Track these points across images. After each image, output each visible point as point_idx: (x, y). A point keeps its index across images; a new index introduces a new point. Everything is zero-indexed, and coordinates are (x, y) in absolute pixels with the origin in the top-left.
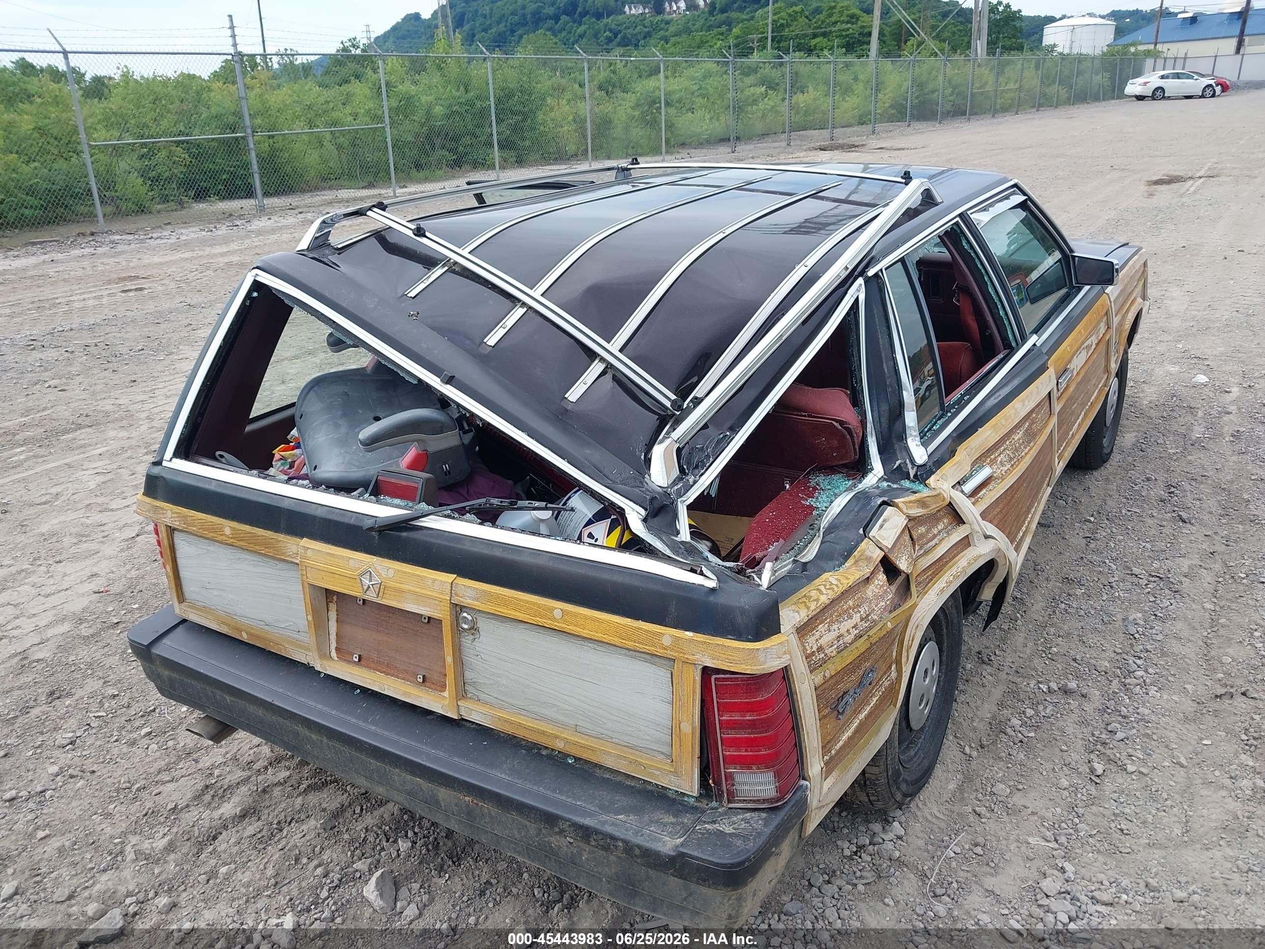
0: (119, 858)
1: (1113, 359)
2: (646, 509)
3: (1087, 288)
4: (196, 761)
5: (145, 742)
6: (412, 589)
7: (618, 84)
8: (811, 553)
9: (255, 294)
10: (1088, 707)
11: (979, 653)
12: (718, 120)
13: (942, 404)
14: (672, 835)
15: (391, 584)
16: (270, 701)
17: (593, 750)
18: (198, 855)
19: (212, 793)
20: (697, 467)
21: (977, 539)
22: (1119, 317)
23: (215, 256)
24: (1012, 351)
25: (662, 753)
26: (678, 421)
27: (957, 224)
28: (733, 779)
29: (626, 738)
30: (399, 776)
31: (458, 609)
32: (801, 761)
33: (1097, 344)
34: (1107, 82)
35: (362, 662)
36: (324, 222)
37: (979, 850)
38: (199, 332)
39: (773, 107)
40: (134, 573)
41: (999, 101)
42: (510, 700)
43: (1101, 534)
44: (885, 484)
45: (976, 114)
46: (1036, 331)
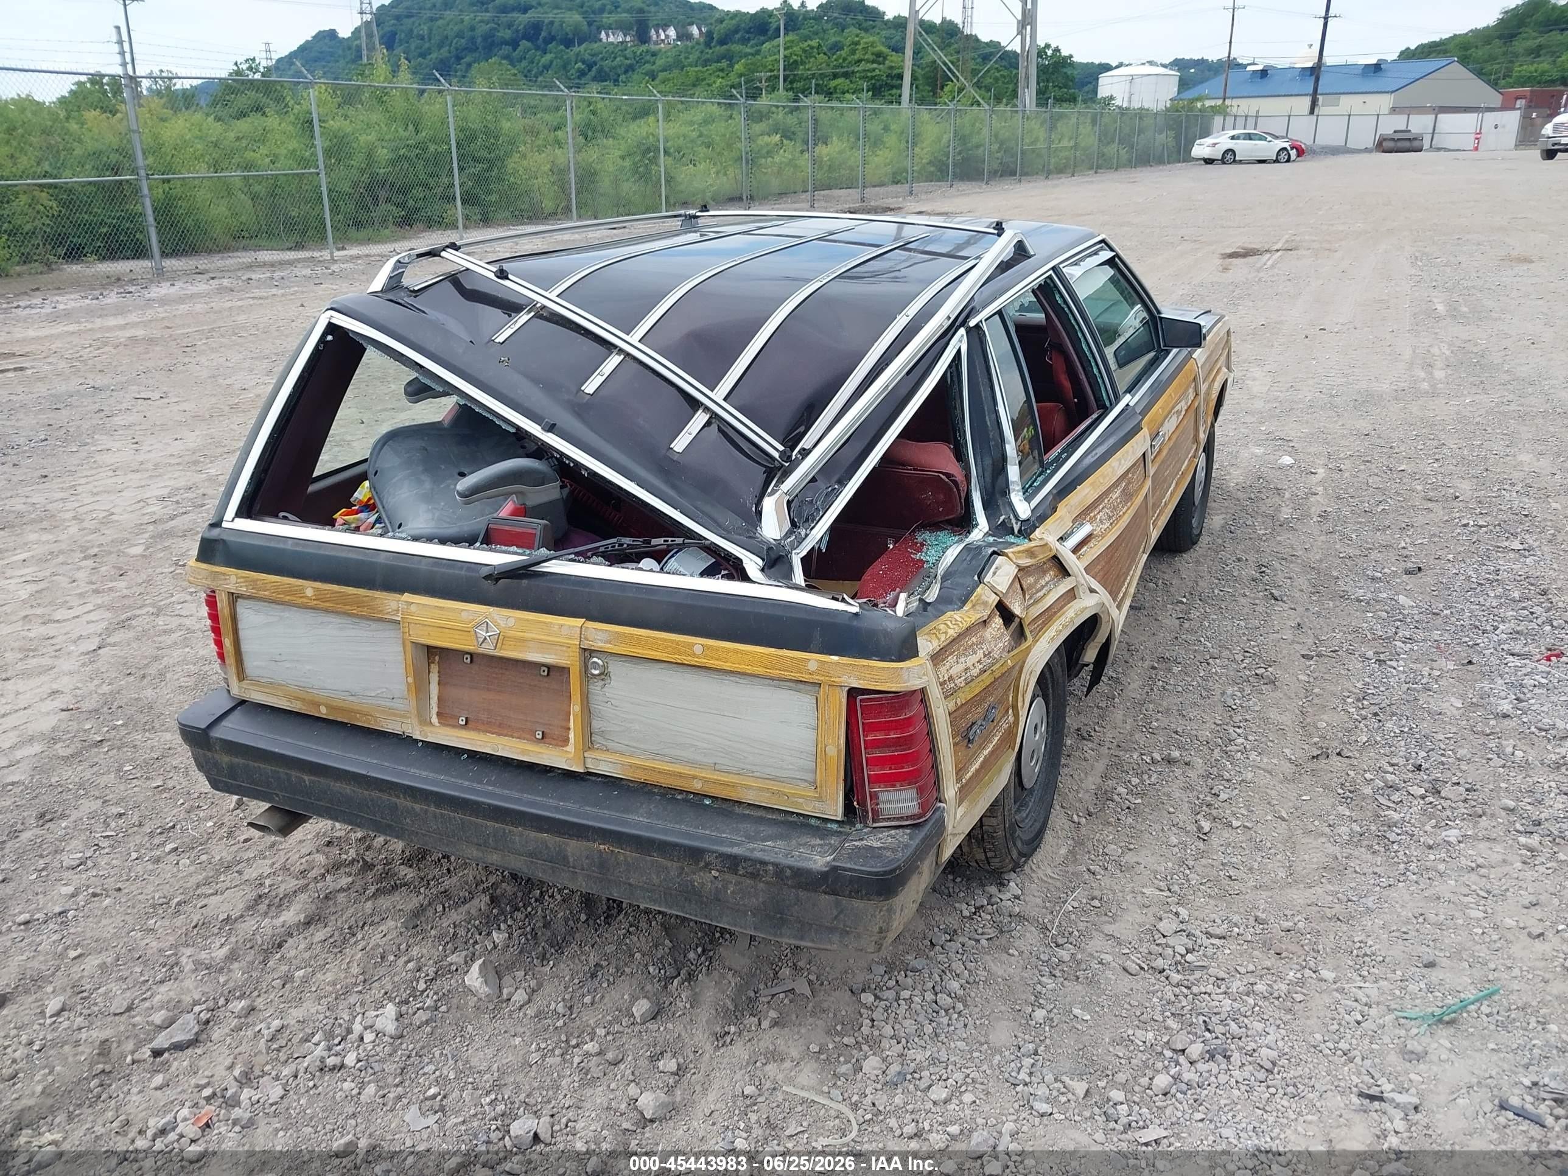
0: (176, 969)
1: (1202, 429)
2: (763, 560)
3: (1175, 350)
4: (240, 873)
5: (173, 858)
6: (534, 636)
7: (599, 128)
8: (932, 596)
9: (330, 338)
10: (1190, 773)
11: (1078, 730)
12: (725, 174)
13: (1041, 461)
14: (822, 854)
15: (512, 633)
16: (364, 773)
17: (733, 786)
18: (265, 962)
19: (267, 902)
20: (807, 520)
21: (1082, 591)
22: (1206, 384)
23: (110, 329)
24: (1106, 410)
25: (806, 781)
26: (787, 473)
27: (1050, 277)
28: (877, 798)
29: (768, 771)
30: (521, 835)
31: (587, 653)
32: (937, 783)
33: (1187, 411)
34: (1171, 142)
35: (469, 726)
36: (399, 261)
37: (1096, 903)
38: (116, 419)
39: (790, 160)
40: (105, 689)
41: (1053, 161)
42: (642, 746)
43: (1194, 614)
44: (991, 539)
45: (1026, 174)
46: (1130, 390)
